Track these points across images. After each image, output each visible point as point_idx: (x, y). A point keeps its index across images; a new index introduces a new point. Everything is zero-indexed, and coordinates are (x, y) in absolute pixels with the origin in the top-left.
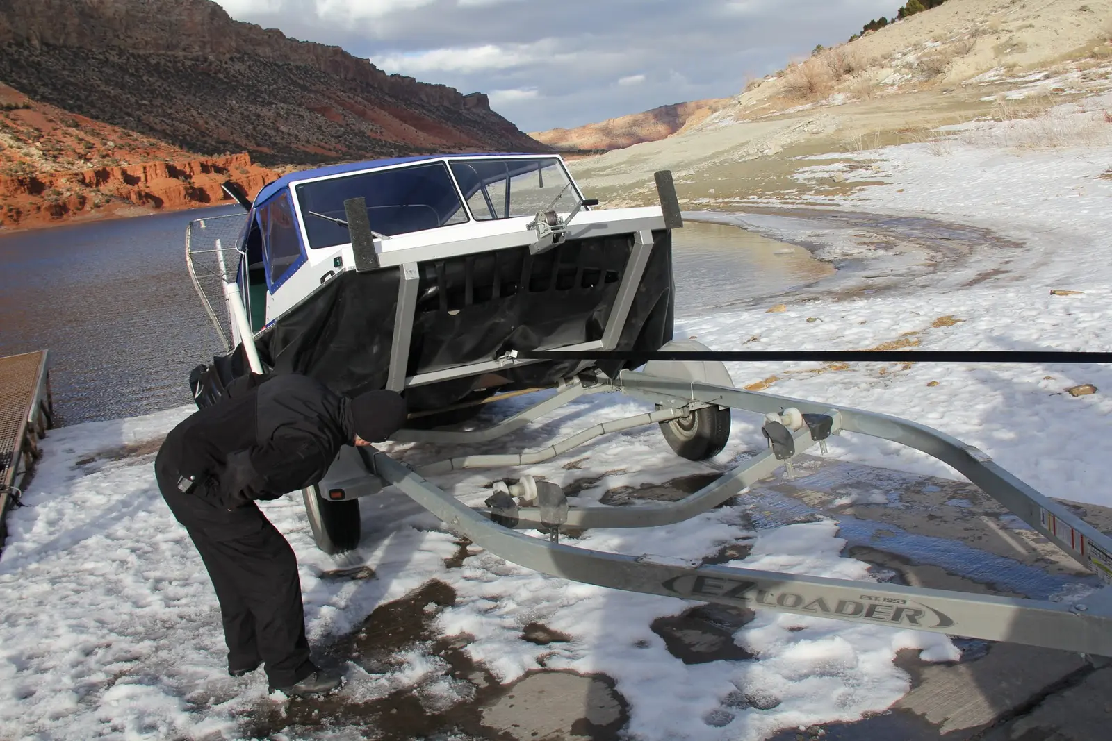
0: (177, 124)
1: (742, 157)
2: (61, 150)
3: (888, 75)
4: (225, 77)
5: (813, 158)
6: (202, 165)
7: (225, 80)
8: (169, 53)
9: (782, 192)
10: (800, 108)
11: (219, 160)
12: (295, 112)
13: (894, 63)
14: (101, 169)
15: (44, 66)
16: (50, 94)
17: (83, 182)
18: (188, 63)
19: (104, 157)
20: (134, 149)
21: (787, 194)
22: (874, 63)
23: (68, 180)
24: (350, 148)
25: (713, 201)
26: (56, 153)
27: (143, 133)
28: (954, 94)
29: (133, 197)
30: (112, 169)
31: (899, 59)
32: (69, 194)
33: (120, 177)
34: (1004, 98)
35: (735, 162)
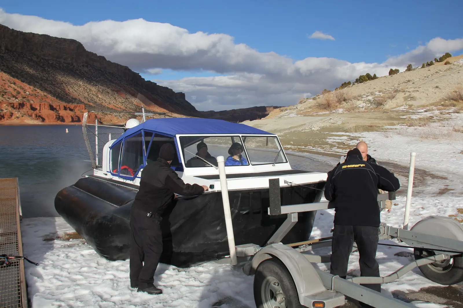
0: (56, 88)
1: (302, 130)
2: (6, 93)
3: (360, 104)
4: (79, 73)
5: (333, 133)
6: (64, 107)
7: (79, 74)
8: (58, 60)
9: (323, 146)
10: (325, 113)
11: (72, 106)
12: (106, 91)
13: (363, 99)
14: (22, 102)
15: (5, 58)
16: (6, 69)
17: (13, 107)
18: (65, 65)
19: (24, 98)
20: (37, 96)
21: (325, 147)
22: (355, 98)
23: (7, 105)
24: (126, 108)
25: (293, 147)
26: (4, 93)
27: (42, 90)
28: (389, 114)
29: (34, 116)
30: (26, 103)
31: (365, 98)
32: (6, 111)
33: (29, 107)
34: (410, 118)
35: (299, 132)
